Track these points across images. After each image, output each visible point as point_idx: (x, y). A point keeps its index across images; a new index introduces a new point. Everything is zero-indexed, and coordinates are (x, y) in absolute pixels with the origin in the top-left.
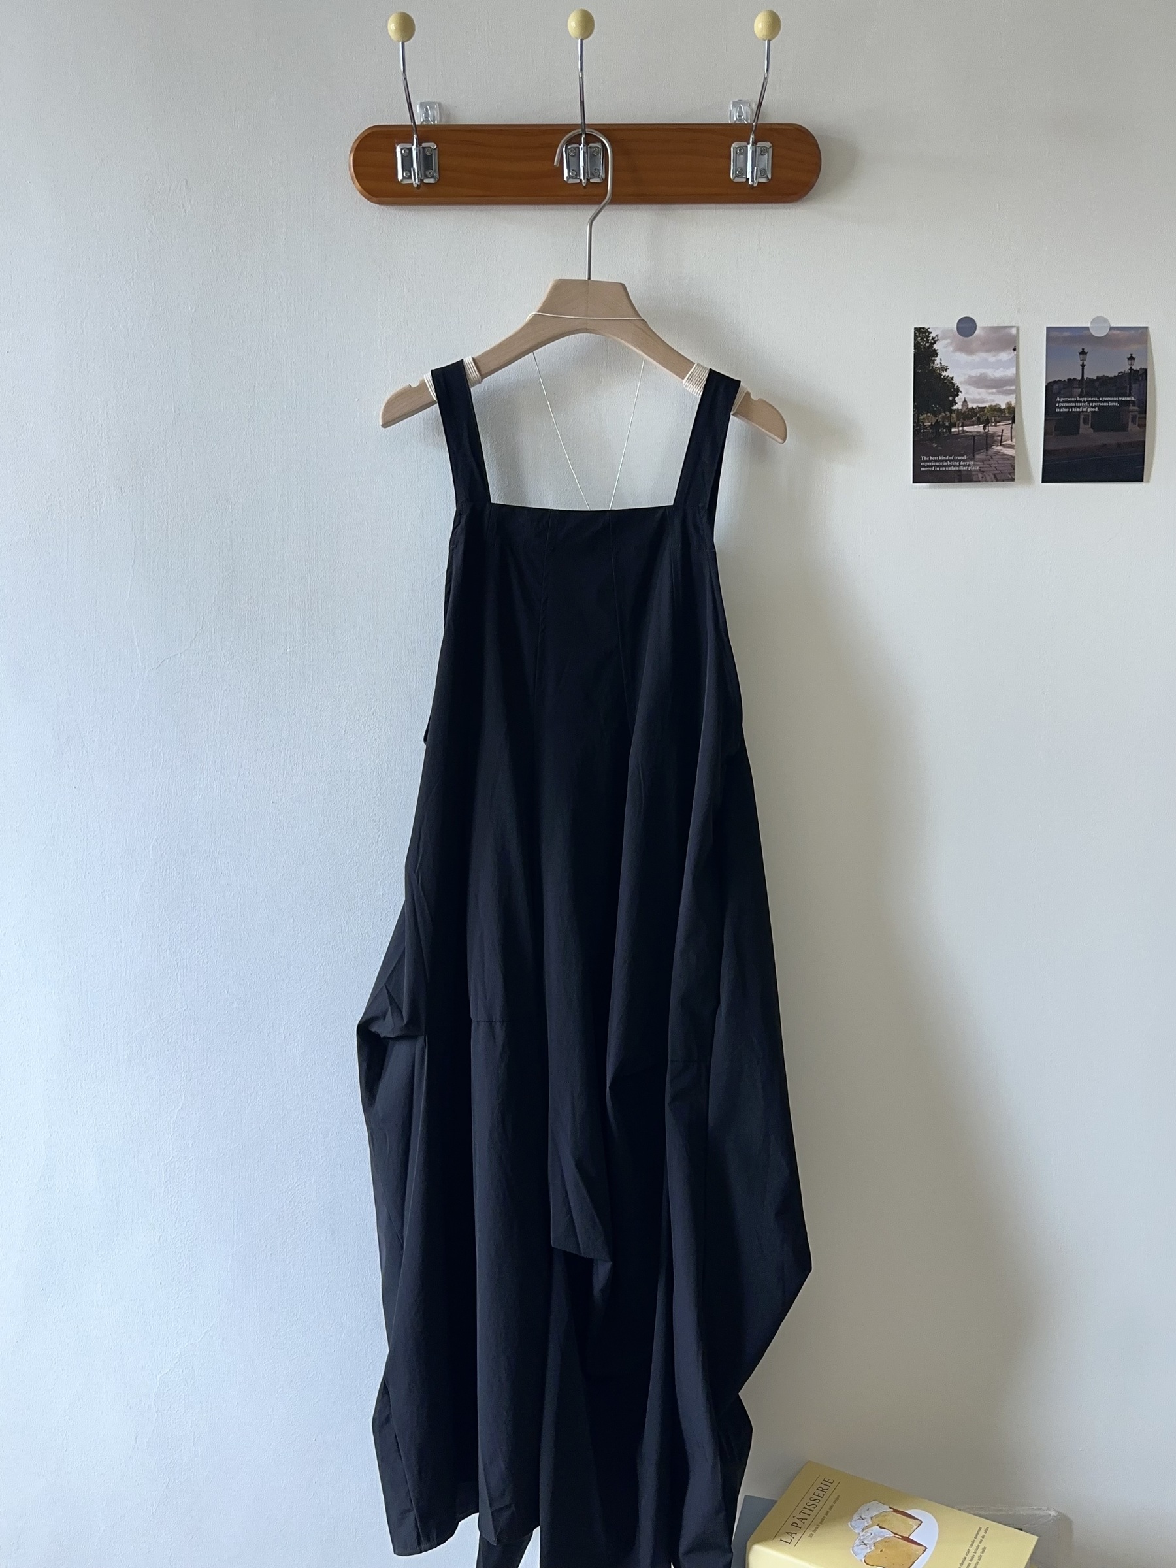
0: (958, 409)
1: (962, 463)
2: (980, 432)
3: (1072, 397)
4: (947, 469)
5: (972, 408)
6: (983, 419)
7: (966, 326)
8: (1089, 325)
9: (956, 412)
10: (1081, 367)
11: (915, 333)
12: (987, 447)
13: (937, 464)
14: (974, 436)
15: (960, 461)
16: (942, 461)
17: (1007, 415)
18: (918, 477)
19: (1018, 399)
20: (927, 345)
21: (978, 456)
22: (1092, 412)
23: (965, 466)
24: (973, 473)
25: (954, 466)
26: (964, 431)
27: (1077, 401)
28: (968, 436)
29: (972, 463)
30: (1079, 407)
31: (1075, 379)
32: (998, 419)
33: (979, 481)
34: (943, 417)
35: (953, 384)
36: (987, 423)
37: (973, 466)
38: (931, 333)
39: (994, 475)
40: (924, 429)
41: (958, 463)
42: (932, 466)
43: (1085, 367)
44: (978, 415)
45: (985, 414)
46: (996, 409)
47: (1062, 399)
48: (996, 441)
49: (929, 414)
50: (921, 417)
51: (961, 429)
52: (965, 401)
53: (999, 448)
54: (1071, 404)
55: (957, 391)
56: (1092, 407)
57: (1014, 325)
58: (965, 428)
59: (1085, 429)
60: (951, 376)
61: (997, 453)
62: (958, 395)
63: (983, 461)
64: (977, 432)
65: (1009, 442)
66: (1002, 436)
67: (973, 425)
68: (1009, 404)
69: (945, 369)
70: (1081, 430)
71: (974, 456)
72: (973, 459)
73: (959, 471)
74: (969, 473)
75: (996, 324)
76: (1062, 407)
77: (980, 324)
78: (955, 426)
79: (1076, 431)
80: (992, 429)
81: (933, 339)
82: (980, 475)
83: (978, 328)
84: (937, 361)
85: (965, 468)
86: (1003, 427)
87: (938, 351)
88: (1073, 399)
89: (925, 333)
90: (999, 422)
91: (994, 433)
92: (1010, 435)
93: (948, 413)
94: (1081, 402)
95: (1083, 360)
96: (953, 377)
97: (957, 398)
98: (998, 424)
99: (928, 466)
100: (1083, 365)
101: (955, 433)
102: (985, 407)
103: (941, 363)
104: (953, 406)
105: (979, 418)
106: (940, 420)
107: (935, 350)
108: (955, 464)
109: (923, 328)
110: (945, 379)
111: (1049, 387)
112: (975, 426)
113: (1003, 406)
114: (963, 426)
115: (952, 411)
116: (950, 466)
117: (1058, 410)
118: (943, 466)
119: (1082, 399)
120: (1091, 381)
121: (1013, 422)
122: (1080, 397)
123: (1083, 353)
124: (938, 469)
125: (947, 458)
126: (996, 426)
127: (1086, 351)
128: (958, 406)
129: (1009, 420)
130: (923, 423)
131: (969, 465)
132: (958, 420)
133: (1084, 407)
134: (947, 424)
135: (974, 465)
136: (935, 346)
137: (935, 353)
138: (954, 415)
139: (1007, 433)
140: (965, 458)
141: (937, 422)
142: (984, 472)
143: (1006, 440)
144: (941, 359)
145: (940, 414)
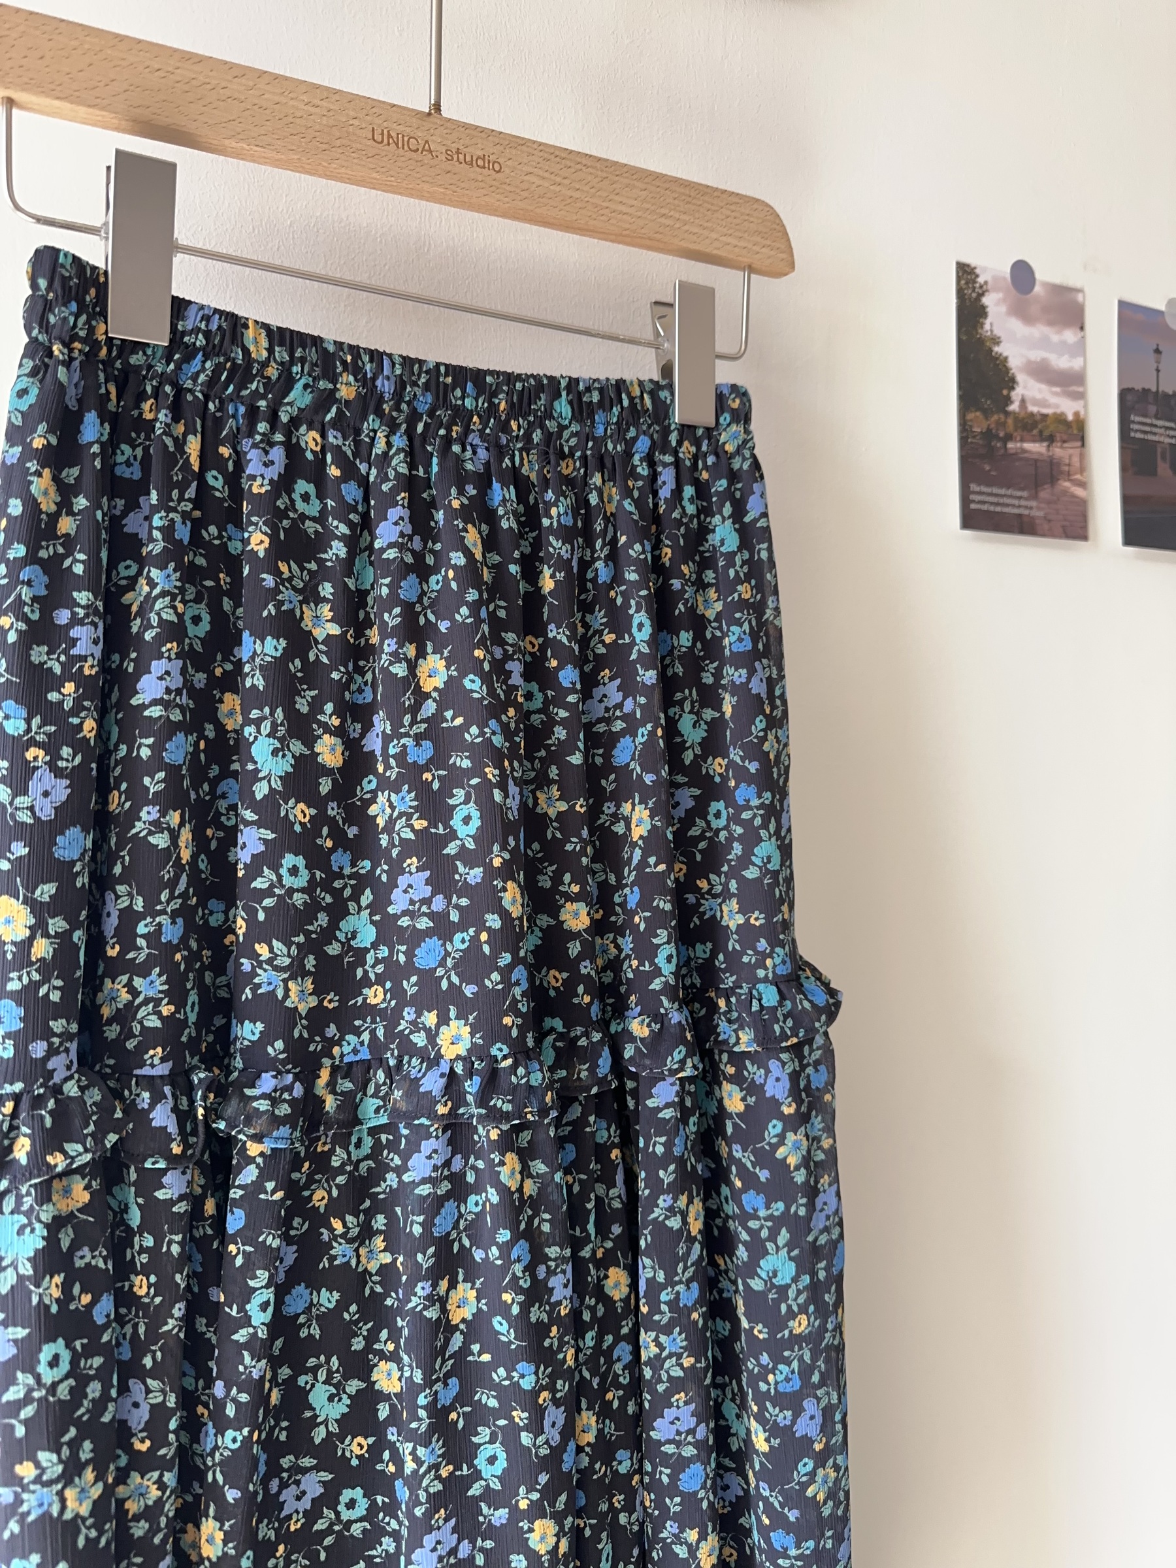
0: (1014, 413)
1: (1023, 503)
2: (1041, 454)
3: (1145, 416)
4: (1006, 510)
5: (1032, 415)
6: (1046, 433)
7: (1022, 273)
8: (1162, 308)
9: (1012, 416)
10: (1155, 373)
11: (958, 272)
12: (1053, 480)
13: (991, 499)
14: (1036, 461)
15: (1020, 498)
16: (997, 495)
17: (1075, 432)
18: (972, 519)
19: (1086, 407)
20: (974, 295)
21: (1044, 494)
22: (1171, 444)
23: (1026, 507)
24: (1037, 521)
25: (1013, 506)
26: (1024, 451)
27: (1152, 425)
28: (1027, 460)
29: (1033, 504)
30: (1155, 434)
31: (1149, 390)
32: (1065, 437)
33: (1043, 535)
34: (998, 423)
35: (1007, 370)
36: (1051, 439)
37: (1035, 509)
38: (977, 276)
39: (1063, 527)
40: (974, 437)
41: (1016, 502)
42: (984, 503)
43: (1161, 374)
44: (1040, 426)
45: (1047, 427)
46: (1060, 419)
47: (1138, 419)
48: (1062, 473)
49: (978, 414)
50: (970, 416)
51: (1019, 445)
52: (1023, 401)
53: (1067, 484)
54: (1147, 429)
55: (1011, 383)
56: (1168, 436)
57: (1078, 285)
58: (1027, 446)
59: (1163, 468)
60: (1005, 354)
61: (1065, 492)
62: (1013, 388)
63: (1049, 502)
64: (1040, 454)
65: (1078, 476)
66: (1069, 465)
67: (1034, 441)
68: (1077, 414)
69: (996, 341)
70: (1160, 470)
71: (1036, 493)
72: (1035, 497)
73: (1020, 516)
74: (1032, 519)
75: (1057, 280)
76: (1136, 431)
77: (1039, 276)
78: (1009, 437)
79: (1154, 473)
80: (1058, 451)
81: (981, 287)
82: (1046, 527)
83: (1037, 283)
84: (987, 327)
85: (1026, 512)
86: (1071, 451)
87: (988, 310)
88: (1148, 421)
89: (970, 273)
90: (1064, 442)
91: (1060, 458)
92: (1078, 465)
93: (1002, 416)
94: (1156, 426)
95: (1158, 362)
96: (1006, 358)
97: (1013, 394)
98: (1066, 445)
99: (979, 502)
100: (1158, 371)
101: (1012, 452)
102: (1045, 416)
103: (992, 331)
104: (1007, 405)
105: (1041, 432)
106: (993, 426)
107: (984, 308)
108: (1015, 502)
109: (968, 266)
110: (997, 359)
111: (1123, 394)
112: (1037, 445)
113: (1070, 417)
114: (1022, 440)
115: (1007, 414)
116: (1008, 505)
117: (1132, 434)
118: (997, 504)
119: (1160, 423)
120: (1166, 395)
121: (1083, 445)
122: (1157, 418)
123: (1157, 351)
124: (992, 508)
125: (1003, 491)
126: (1061, 447)
127: (1161, 348)
128: (1014, 407)
129: (1076, 440)
130: (971, 427)
131: (1031, 508)
132: (1016, 430)
133: (1161, 435)
134: (1002, 434)
135: (1039, 508)
136: (986, 300)
137: (982, 312)
138: (1010, 421)
139: (1076, 461)
140: (1025, 494)
141: (989, 430)
142: (1049, 521)
143: (1076, 474)
144: (991, 324)
145: (993, 413)
